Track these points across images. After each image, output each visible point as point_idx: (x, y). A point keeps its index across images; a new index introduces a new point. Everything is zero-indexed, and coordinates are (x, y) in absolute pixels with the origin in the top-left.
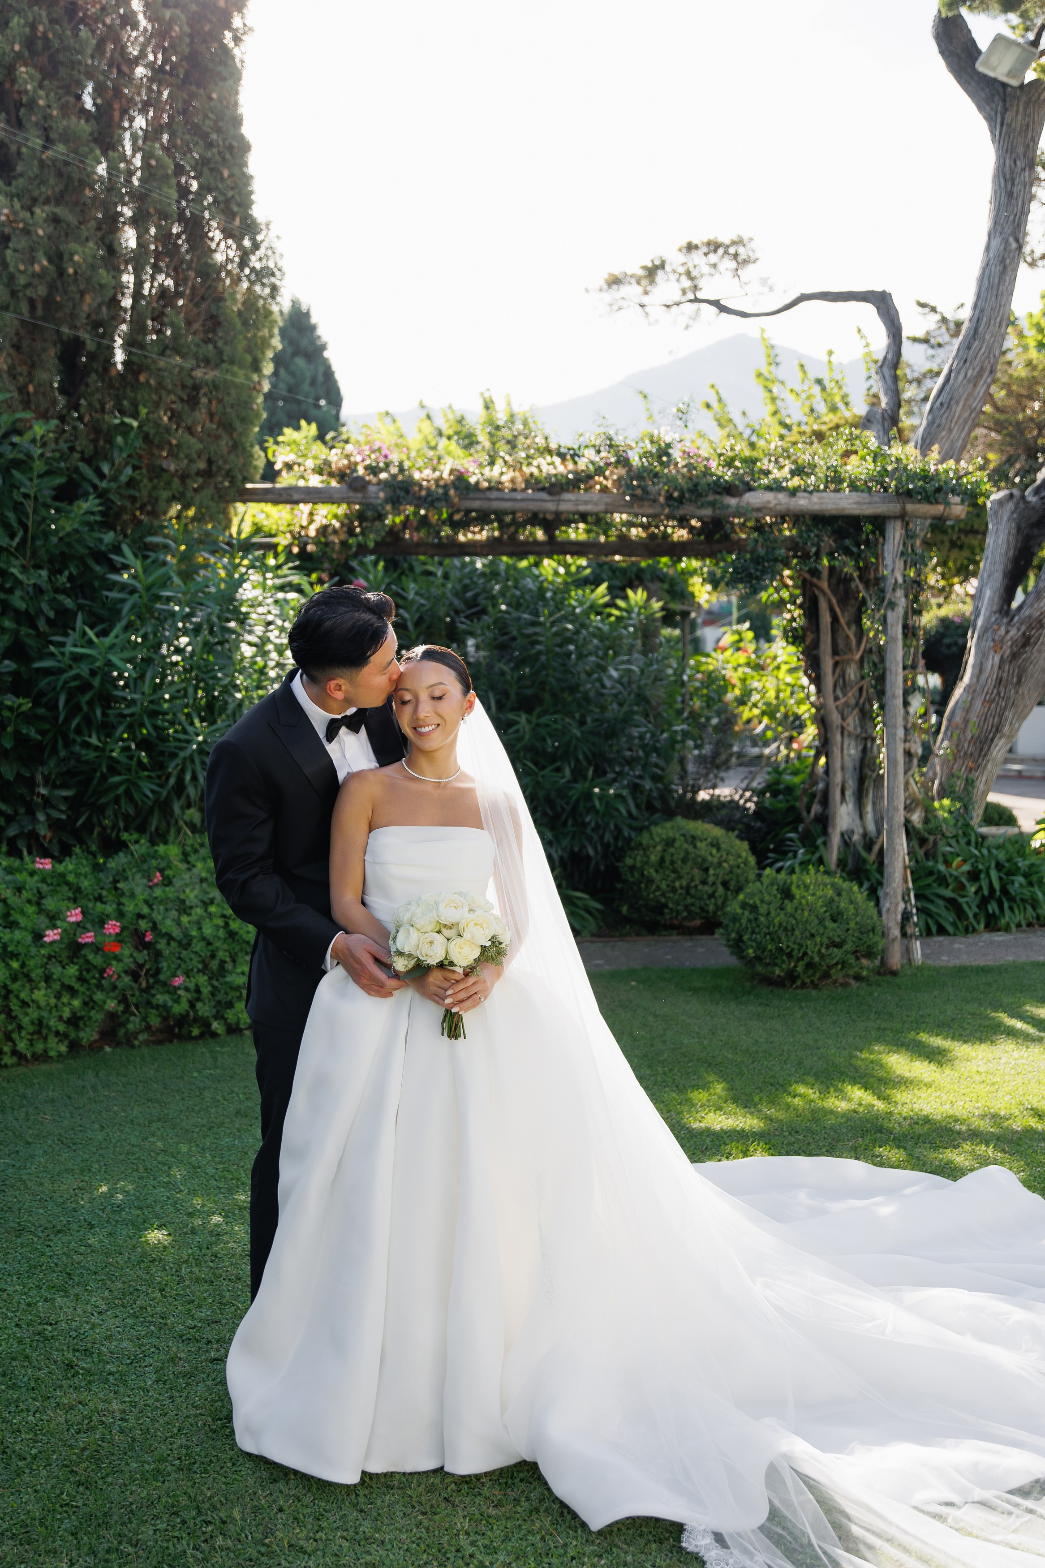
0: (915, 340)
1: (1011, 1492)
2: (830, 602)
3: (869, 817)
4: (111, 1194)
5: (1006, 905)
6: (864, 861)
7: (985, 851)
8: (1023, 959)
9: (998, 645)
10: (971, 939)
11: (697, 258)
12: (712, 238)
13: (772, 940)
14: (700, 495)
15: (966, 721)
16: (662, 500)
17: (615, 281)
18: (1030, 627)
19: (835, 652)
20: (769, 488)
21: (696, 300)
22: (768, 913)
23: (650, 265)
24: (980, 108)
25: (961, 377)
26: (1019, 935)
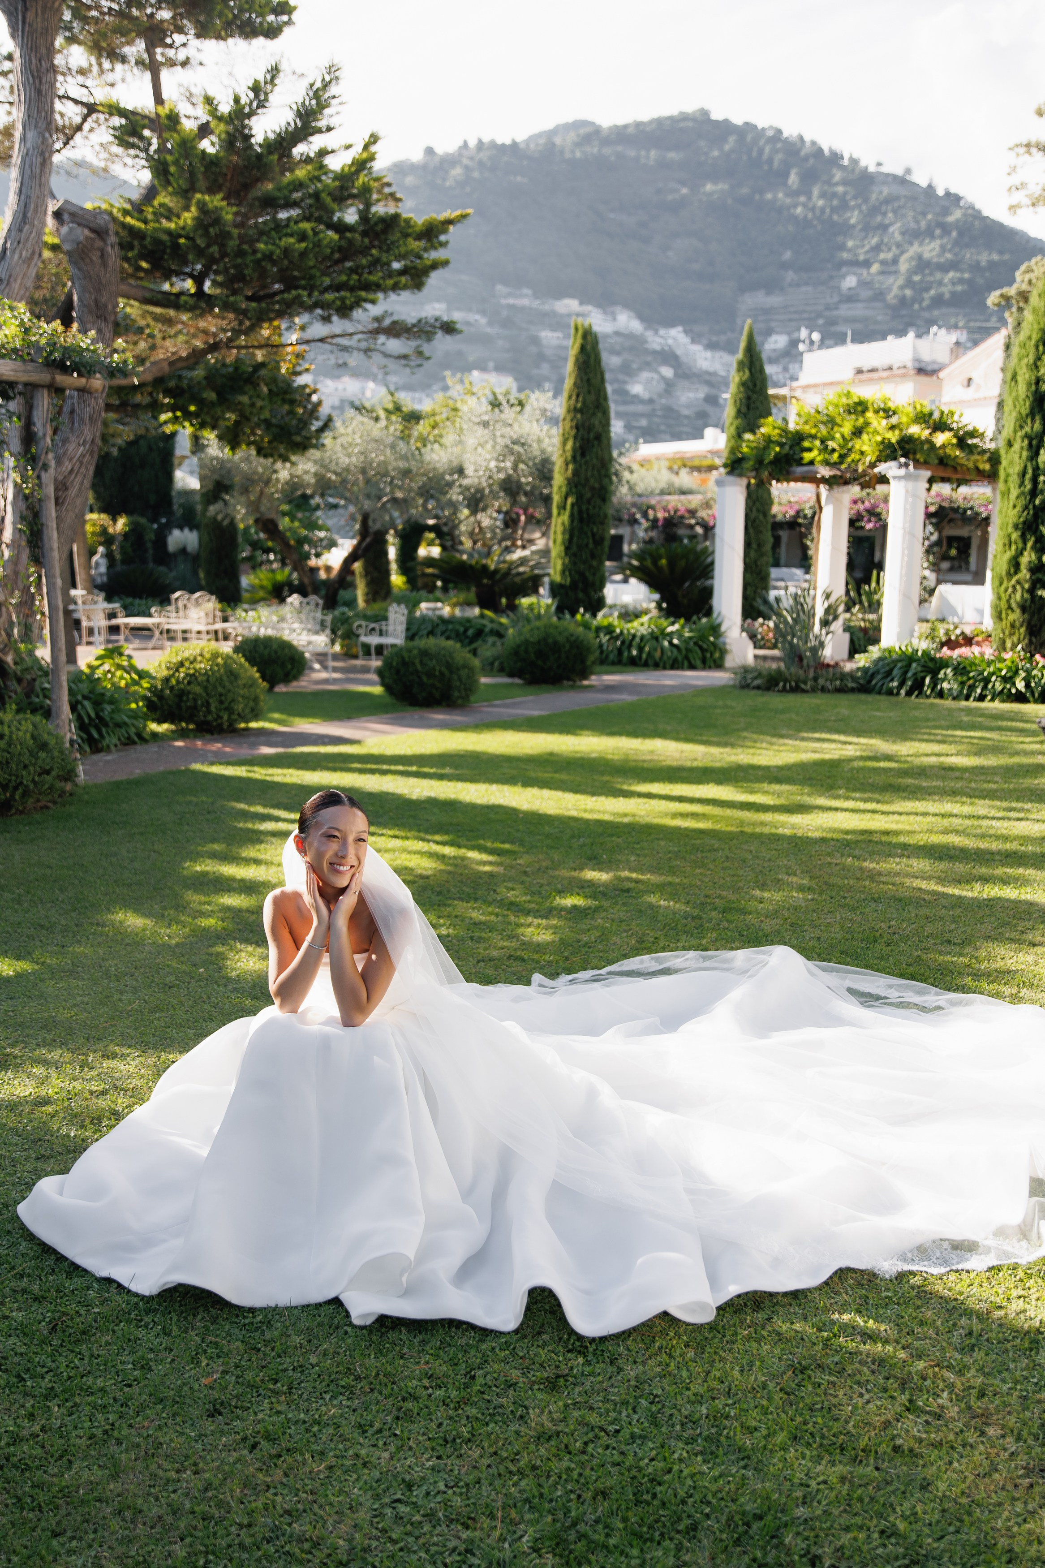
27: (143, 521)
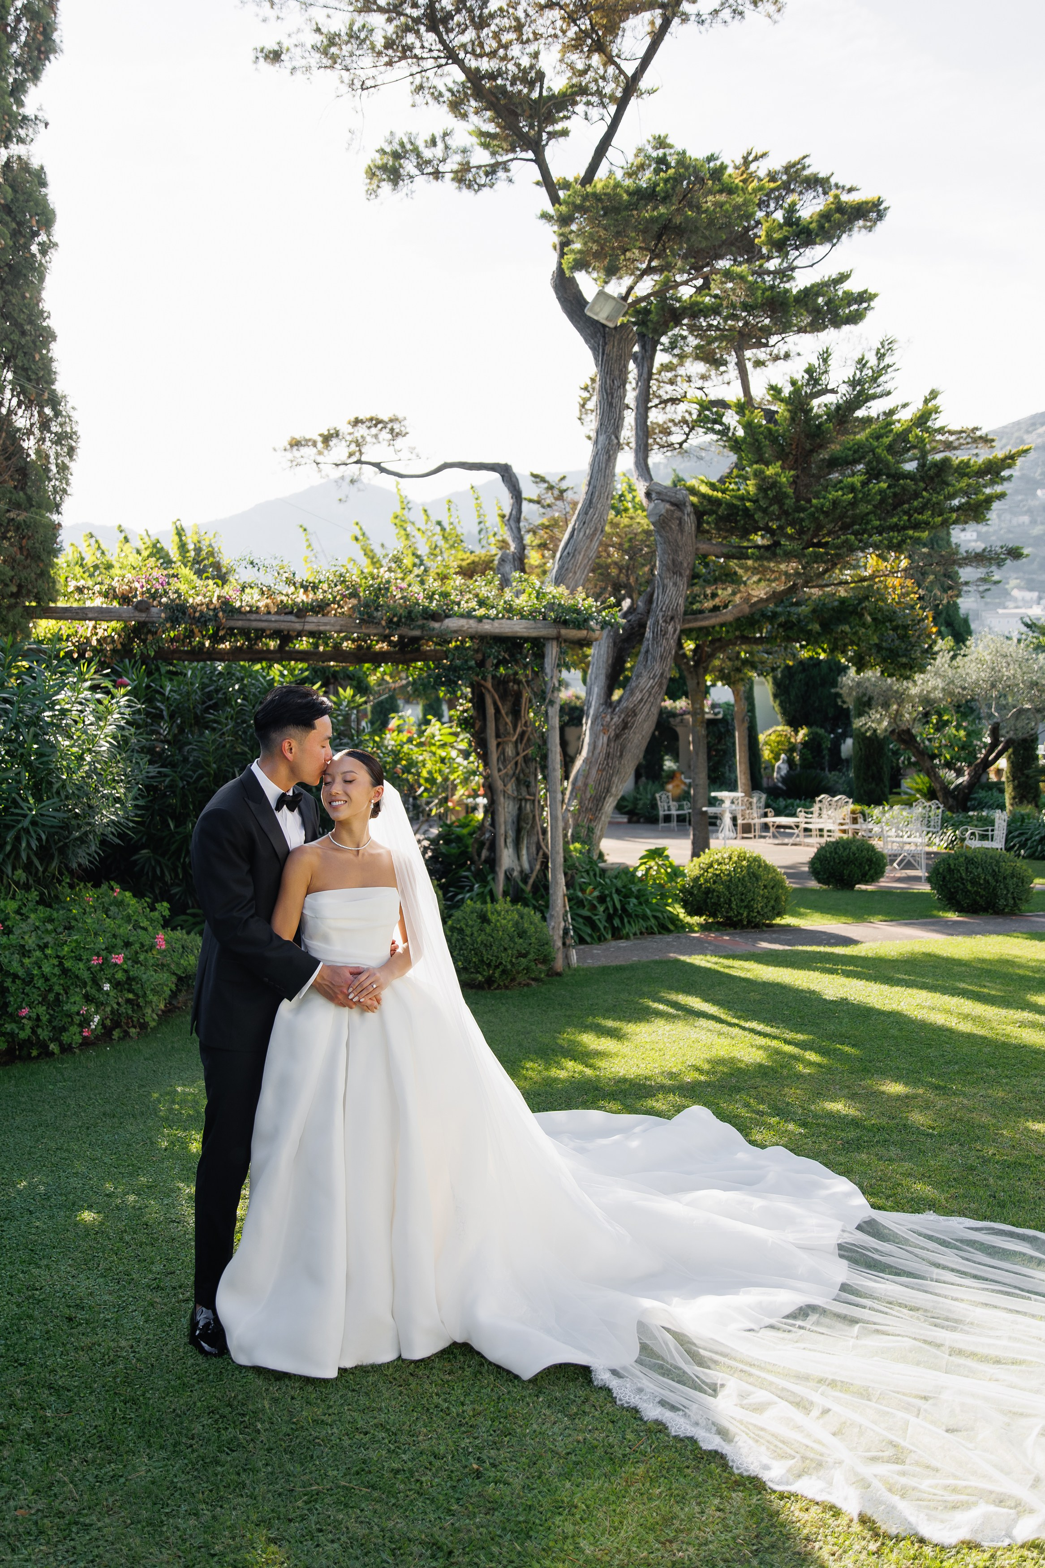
0: (531, 501)
1: (787, 1317)
2: (493, 697)
3: (525, 858)
4: (32, 1187)
5: (626, 920)
6: (523, 891)
7: (608, 881)
8: (645, 959)
9: (606, 728)
10: (604, 946)
11: (361, 430)
12: (373, 415)
13: (476, 954)
14: (413, 620)
15: (586, 785)
16: (383, 623)
17: (296, 444)
18: (627, 715)
19: (498, 736)
20: (462, 616)
21: (358, 462)
22: (472, 934)
23: (326, 433)
24: (587, 341)
25: (581, 534)
26: (636, 942)
27: (821, 731)
